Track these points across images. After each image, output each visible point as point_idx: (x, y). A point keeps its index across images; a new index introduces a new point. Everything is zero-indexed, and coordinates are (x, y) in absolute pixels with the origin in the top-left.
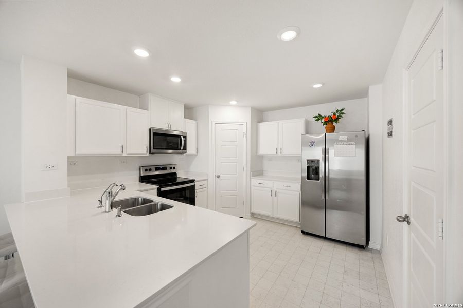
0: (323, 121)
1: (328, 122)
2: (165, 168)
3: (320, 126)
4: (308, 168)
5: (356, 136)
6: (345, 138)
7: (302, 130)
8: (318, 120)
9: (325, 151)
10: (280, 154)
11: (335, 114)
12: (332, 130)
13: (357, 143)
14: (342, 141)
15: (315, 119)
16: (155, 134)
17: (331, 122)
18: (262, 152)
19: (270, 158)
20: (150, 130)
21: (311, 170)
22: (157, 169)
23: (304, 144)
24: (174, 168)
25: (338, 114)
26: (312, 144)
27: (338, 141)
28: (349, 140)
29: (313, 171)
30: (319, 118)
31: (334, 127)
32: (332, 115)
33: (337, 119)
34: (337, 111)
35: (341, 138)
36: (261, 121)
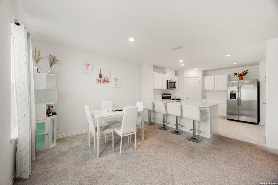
0: (238, 75)
1: (240, 76)
2: (168, 95)
3: (236, 77)
4: (231, 94)
5: (253, 81)
6: (248, 82)
7: (227, 79)
8: (235, 75)
9: (239, 88)
10: (215, 89)
11: (243, 73)
12: (242, 79)
13: (253, 84)
14: (246, 83)
15: (234, 75)
16: (169, 82)
17: (241, 76)
18: (205, 89)
19: (209, 91)
20: (167, 81)
21: (232, 95)
22: (167, 95)
23: (228, 85)
24: (171, 95)
25: (245, 73)
26: (233, 85)
27: (245, 83)
28: (250, 83)
29: (233, 96)
30: (235, 74)
31: (243, 78)
32: (242, 73)
33: (244, 75)
34: (244, 71)
35: (246, 82)
36: (205, 76)
